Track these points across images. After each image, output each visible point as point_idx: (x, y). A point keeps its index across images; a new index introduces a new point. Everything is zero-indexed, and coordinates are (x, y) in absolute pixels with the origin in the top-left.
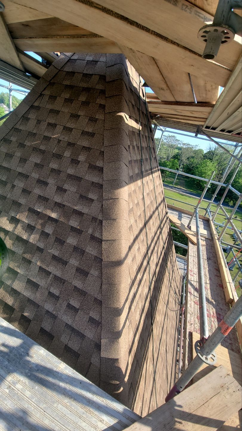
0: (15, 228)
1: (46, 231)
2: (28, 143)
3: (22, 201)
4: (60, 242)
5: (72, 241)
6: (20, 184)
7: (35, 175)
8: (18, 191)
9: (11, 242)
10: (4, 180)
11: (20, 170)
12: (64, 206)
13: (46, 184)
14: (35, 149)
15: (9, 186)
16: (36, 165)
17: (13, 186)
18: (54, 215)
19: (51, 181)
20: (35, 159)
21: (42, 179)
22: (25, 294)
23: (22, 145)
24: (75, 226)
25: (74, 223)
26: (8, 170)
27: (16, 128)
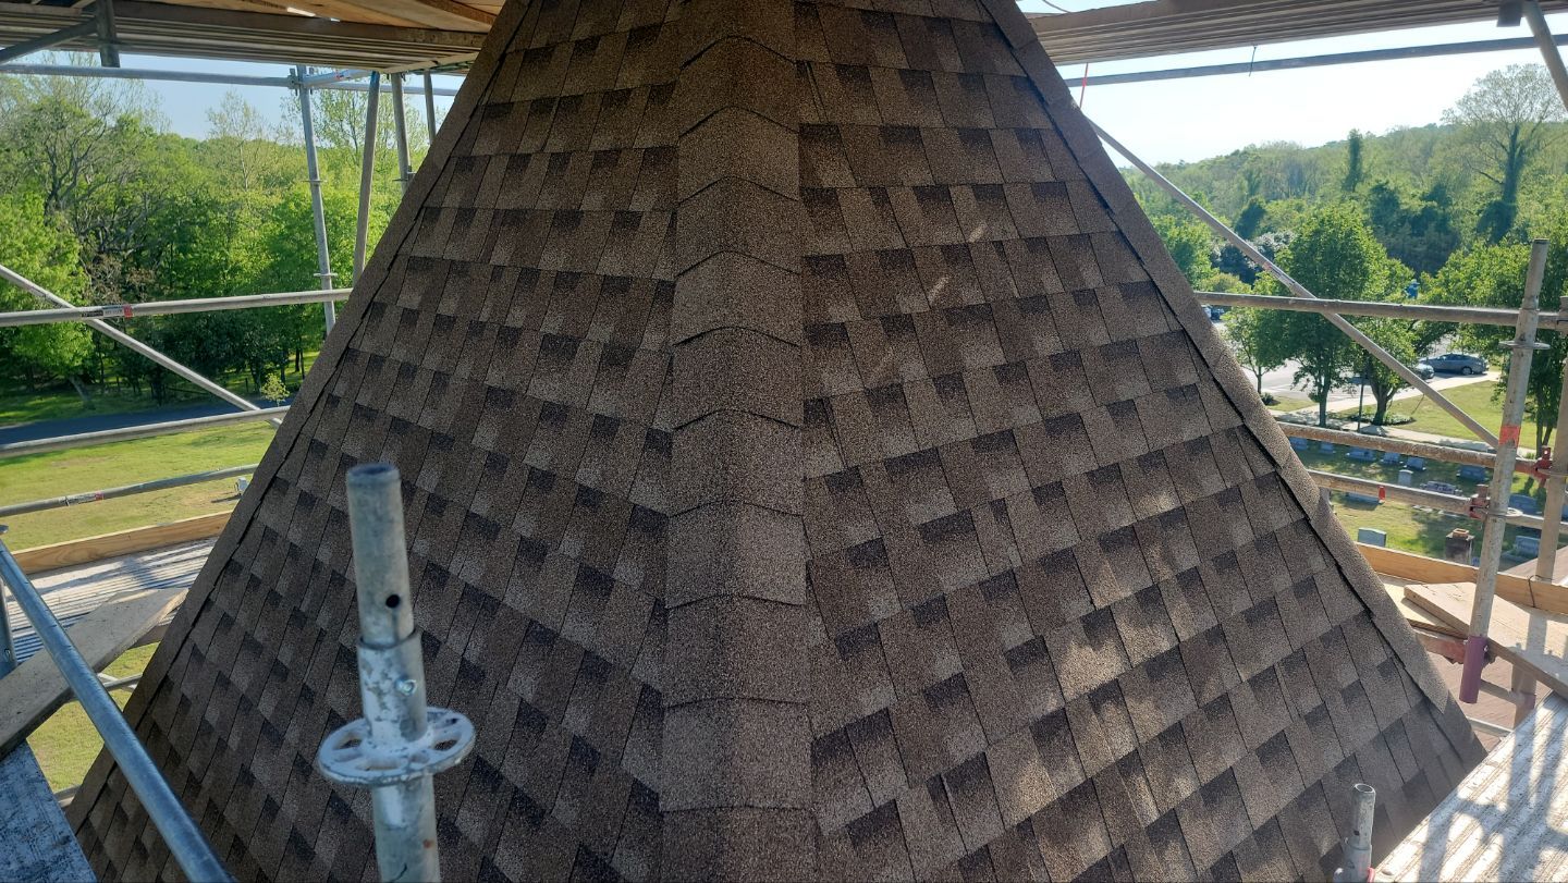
0: (1121, 646)
1: (1186, 566)
2: (911, 305)
3: (1065, 536)
4: (1228, 561)
5: (1242, 535)
6: (1010, 483)
7: (1027, 416)
8: (1024, 510)
9: (1148, 704)
10: (950, 510)
11: (965, 430)
12: (1160, 453)
13: (1074, 421)
14: (956, 315)
15: (983, 517)
16: (1003, 373)
17: (1000, 508)
18: (1165, 503)
19: (1078, 402)
20: (982, 355)
21: (1055, 413)
22: (1283, 803)
23: (897, 325)
24: (1222, 488)
25: (1213, 484)
26: (926, 459)
27: (812, 257)
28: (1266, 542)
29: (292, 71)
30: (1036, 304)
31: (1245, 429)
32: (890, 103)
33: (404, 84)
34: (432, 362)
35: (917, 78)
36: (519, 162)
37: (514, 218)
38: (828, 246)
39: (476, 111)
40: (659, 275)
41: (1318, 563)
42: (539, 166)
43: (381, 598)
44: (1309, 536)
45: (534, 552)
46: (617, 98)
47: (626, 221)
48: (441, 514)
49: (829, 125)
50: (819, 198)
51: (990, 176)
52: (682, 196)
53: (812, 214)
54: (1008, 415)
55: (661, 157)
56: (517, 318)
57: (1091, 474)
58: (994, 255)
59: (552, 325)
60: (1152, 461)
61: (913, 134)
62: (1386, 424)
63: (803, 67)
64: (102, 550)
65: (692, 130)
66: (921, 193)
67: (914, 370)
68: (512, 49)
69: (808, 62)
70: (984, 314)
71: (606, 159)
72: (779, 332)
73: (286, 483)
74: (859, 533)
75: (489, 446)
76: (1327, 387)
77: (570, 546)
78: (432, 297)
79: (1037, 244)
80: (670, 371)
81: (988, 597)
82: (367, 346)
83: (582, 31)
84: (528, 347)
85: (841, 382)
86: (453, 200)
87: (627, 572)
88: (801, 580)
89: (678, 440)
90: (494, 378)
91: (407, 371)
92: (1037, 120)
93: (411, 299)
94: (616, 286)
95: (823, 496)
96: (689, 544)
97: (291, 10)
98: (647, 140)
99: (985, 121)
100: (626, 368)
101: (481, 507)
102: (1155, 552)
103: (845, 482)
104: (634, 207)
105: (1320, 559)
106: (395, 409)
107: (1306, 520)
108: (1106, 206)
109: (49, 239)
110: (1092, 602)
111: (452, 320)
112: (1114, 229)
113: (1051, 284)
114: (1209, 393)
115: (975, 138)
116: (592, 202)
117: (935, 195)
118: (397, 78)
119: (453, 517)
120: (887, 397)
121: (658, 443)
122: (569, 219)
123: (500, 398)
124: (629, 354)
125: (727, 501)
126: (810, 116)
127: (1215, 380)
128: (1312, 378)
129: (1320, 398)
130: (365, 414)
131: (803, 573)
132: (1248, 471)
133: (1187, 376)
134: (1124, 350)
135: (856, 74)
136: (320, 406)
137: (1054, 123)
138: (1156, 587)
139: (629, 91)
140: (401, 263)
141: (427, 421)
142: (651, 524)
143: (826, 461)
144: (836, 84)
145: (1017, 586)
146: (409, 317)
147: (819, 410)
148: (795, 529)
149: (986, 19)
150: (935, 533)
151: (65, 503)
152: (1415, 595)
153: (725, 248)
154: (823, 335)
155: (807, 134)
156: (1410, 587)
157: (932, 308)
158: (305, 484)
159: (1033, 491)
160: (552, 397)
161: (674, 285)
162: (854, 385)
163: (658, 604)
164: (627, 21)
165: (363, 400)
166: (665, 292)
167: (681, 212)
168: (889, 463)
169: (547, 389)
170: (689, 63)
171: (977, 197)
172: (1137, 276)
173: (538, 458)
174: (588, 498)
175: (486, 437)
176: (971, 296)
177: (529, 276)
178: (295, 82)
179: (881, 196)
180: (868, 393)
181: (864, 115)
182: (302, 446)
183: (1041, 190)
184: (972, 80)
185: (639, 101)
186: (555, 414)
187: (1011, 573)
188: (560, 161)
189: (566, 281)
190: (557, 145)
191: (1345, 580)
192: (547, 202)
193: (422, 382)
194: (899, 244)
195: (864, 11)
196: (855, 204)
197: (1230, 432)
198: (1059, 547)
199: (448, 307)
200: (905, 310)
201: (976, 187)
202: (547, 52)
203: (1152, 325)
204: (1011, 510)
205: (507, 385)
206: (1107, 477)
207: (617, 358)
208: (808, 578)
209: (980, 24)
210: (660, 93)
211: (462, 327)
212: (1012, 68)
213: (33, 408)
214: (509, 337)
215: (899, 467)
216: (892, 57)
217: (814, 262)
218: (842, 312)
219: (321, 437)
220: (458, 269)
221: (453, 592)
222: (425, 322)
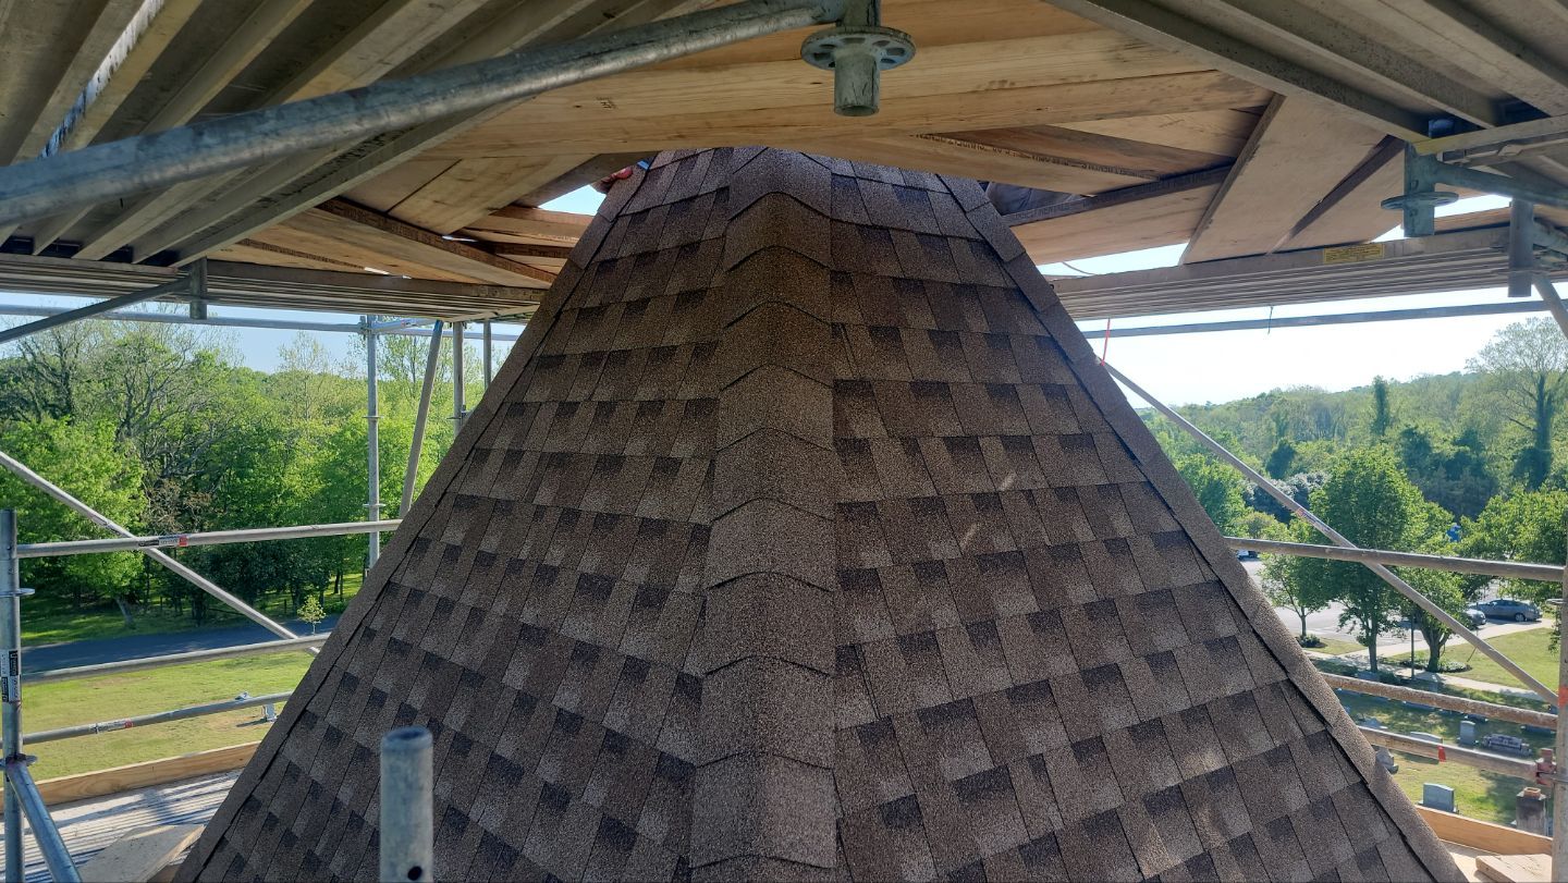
1: (1238, 832)
2: (942, 550)
3: (1108, 797)
4: (1283, 827)
5: (1295, 799)
6: (1048, 737)
7: (1062, 666)
8: (1063, 768)
10: (986, 765)
11: (999, 680)
12: (1204, 707)
13: (1112, 672)
14: (989, 561)
15: (1021, 775)
16: (1037, 621)
17: (1038, 764)
18: (1211, 762)
19: (1116, 652)
20: (1015, 603)
21: (1092, 664)
23: (930, 571)
24: (1270, 747)
25: (1262, 743)
26: (961, 710)
27: (845, 504)
28: (1322, 807)
29: (362, 318)
30: (1069, 552)
31: (1290, 683)
32: (921, 359)
33: (465, 331)
34: (469, 598)
35: (945, 338)
36: (567, 409)
37: (559, 461)
38: (862, 493)
39: (531, 361)
40: (695, 519)
41: (1380, 831)
42: (585, 414)
43: (403, 870)
44: (1367, 801)
45: (556, 799)
46: (664, 354)
47: (667, 467)
48: (465, 755)
49: (862, 381)
50: (852, 448)
51: (1017, 427)
52: (720, 444)
53: (845, 463)
54: (1043, 665)
55: (702, 407)
56: (555, 557)
57: (1132, 729)
58: (1024, 503)
59: (589, 563)
60: (1196, 715)
61: (942, 387)
62: (1441, 671)
63: (837, 329)
64: (124, 781)
65: (732, 384)
66: (953, 444)
67: (946, 617)
68: (567, 307)
69: (843, 325)
70: (1015, 562)
71: (652, 408)
72: (811, 577)
73: (315, 717)
74: (892, 788)
75: (519, 685)
76: (1375, 630)
77: (595, 794)
78: (474, 535)
79: (1067, 494)
80: (702, 614)
81: (1029, 861)
82: (408, 580)
83: (633, 293)
84: (565, 584)
85: (872, 628)
86: (503, 442)
87: (652, 826)
88: (830, 841)
89: (709, 685)
90: (528, 616)
91: (445, 606)
92: (1062, 377)
93: (455, 536)
94: (653, 528)
95: (855, 750)
96: (716, 797)
97: (368, 269)
98: (690, 392)
99: (1011, 377)
100: (659, 609)
101: (506, 749)
102: (1204, 815)
103: (878, 733)
104: (675, 453)
105: (1381, 826)
106: (429, 644)
107: (1363, 783)
108: (1133, 457)
109: (116, 464)
110: (1139, 870)
111: (493, 557)
112: (1144, 480)
113: (1083, 532)
114: (1249, 645)
115: (1003, 393)
116: (635, 447)
117: (963, 445)
118: (459, 326)
119: (477, 759)
120: (920, 644)
121: (688, 688)
122: (611, 463)
123: (532, 636)
124: (663, 594)
125: (754, 754)
126: (844, 372)
127: (1254, 632)
128: (1358, 620)
129: (1369, 642)
130: (399, 648)
131: (833, 833)
132: (1297, 729)
133: (1226, 627)
134: (1159, 599)
135: (888, 335)
136: (356, 640)
137: (1078, 379)
138: (1207, 854)
139: (675, 348)
140: (449, 501)
141: (460, 657)
142: (678, 774)
143: (860, 711)
144: (869, 343)
145: (1059, 850)
146: (452, 552)
147: (850, 656)
148: (826, 785)
149: (1011, 285)
150: (973, 790)
151: (94, 731)
152: (1488, 868)
153: (761, 495)
154: (856, 581)
155: (840, 389)
156: (1482, 858)
157: (964, 556)
158: (333, 719)
159: (1073, 746)
160: (586, 637)
161: (709, 530)
162: (888, 631)
163: (682, 861)
164: (675, 286)
165: (399, 635)
166: (701, 535)
167: (720, 459)
168: (924, 714)
169: (579, 628)
170: (731, 324)
171: (1006, 447)
172: (1168, 525)
173: (567, 699)
174: (616, 743)
175: (516, 676)
176: (1003, 543)
177: (570, 516)
178: (365, 329)
179: (911, 446)
180: (901, 639)
181: (895, 372)
182: (335, 678)
183: (1067, 441)
184: (999, 340)
185: (684, 357)
186: (586, 654)
187: (1052, 836)
188: (606, 409)
189: (605, 521)
190: (604, 394)
191: (1411, 850)
192: (592, 446)
193: (459, 617)
194: (931, 492)
195: (894, 279)
196: (887, 454)
197: (1274, 686)
198: (1102, 808)
199: (490, 544)
200: (937, 556)
201: (1003, 437)
202: (601, 310)
203: (1185, 575)
204: (1050, 767)
205: (542, 623)
206: (1148, 732)
207: (651, 599)
208: (839, 838)
209: (1004, 289)
210: (702, 351)
211: (502, 564)
212: (1039, 331)
213: (76, 627)
214: (547, 574)
215: (933, 717)
216: (921, 319)
217: (848, 510)
218: (875, 557)
219: (355, 669)
220: (502, 508)
221: (472, 837)
222: (468, 557)
